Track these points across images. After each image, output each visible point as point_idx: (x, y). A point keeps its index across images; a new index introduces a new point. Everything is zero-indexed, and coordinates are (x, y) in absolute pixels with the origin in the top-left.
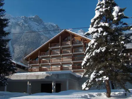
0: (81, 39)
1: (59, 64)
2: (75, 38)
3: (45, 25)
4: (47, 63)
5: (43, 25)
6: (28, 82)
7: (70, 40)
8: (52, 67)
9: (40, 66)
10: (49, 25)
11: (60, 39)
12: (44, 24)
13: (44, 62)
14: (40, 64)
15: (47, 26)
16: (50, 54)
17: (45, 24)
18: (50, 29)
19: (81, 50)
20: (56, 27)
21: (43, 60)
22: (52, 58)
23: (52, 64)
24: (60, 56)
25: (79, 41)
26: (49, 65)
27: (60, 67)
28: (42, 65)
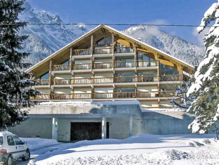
0: (131, 44)
1: (90, 87)
2: (119, 41)
3: (36, 14)
4: (66, 84)
5: (31, 13)
6: (54, 119)
7: (109, 45)
8: (75, 92)
9: (52, 91)
10: (43, 16)
11: (92, 41)
12: (34, 12)
13: (59, 82)
14: (52, 87)
15: (38, 17)
16: (72, 69)
17: (36, 12)
18: (45, 21)
19: (130, 64)
20: (55, 19)
21: (58, 78)
22: (74, 76)
23: (74, 87)
24: (90, 73)
25: (126, 48)
26: (69, 88)
27: (90, 92)
28: (54, 88)
